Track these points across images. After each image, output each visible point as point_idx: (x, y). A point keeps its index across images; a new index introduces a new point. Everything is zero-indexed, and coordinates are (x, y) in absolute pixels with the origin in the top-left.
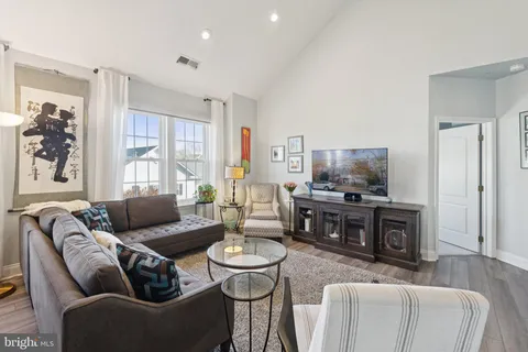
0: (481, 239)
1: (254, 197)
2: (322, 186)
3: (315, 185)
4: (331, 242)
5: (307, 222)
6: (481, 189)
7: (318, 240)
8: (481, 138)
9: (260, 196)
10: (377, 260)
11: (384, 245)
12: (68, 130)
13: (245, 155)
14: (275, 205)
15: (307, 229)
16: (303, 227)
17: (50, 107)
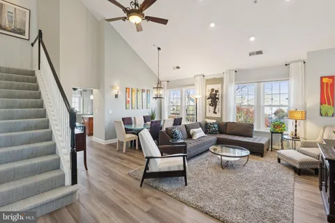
12: (217, 97)
13: (326, 100)
17: (213, 90)
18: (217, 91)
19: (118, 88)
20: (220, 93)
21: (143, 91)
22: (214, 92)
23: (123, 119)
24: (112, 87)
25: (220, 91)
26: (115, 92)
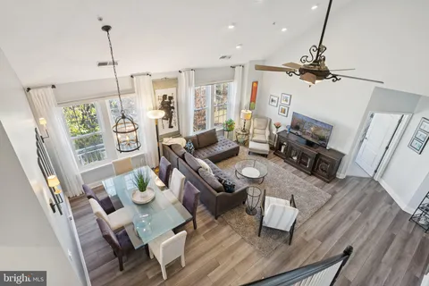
0: (376, 171)
1: (255, 125)
2: (295, 132)
3: (291, 130)
4: (293, 161)
5: (283, 148)
6: (387, 148)
7: (287, 157)
8: (400, 122)
9: (259, 125)
10: (312, 174)
11: (318, 168)
12: (172, 105)
13: (253, 99)
14: (267, 133)
15: (282, 151)
16: (280, 149)
17: (165, 97)
18: (171, 98)
20: (175, 100)
22: (167, 100)
25: (175, 98)
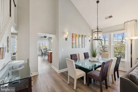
19: (67, 33)
21: (82, 36)
23: (71, 56)
24: (64, 33)
26: (66, 36)
